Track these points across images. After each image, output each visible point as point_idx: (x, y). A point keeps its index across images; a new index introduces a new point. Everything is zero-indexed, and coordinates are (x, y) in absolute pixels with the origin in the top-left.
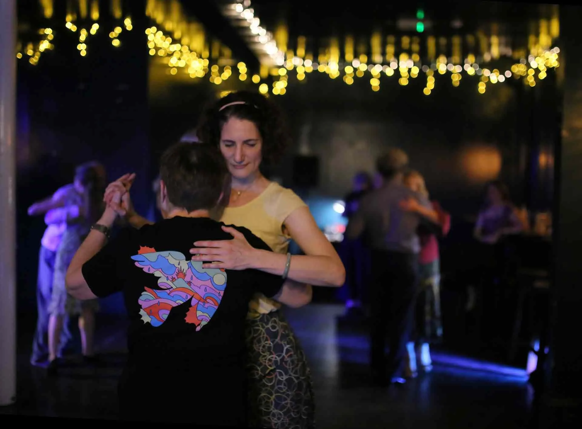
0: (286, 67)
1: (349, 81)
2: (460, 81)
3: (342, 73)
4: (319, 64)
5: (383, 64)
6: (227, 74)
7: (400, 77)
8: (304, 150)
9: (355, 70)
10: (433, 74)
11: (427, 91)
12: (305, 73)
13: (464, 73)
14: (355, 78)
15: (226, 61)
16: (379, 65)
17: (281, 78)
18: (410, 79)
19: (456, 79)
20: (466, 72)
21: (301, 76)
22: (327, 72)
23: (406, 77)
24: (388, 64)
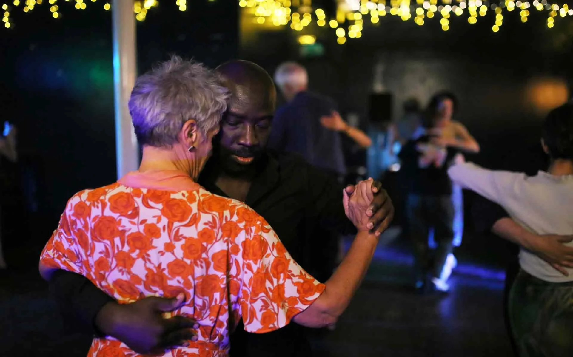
0: (361, 12)
1: (420, 21)
2: (528, 17)
3: (414, 14)
4: (391, 7)
5: (452, 5)
6: (307, 20)
7: (469, 15)
8: (379, 88)
9: (426, 11)
10: (501, 11)
11: (495, 29)
12: (379, 17)
13: (532, 9)
14: (426, 19)
15: (306, 9)
16: (449, 6)
17: (356, 23)
18: (479, 18)
19: (524, 15)
20: (535, 8)
21: (375, 20)
22: (399, 15)
23: (475, 16)
24: (458, 5)
